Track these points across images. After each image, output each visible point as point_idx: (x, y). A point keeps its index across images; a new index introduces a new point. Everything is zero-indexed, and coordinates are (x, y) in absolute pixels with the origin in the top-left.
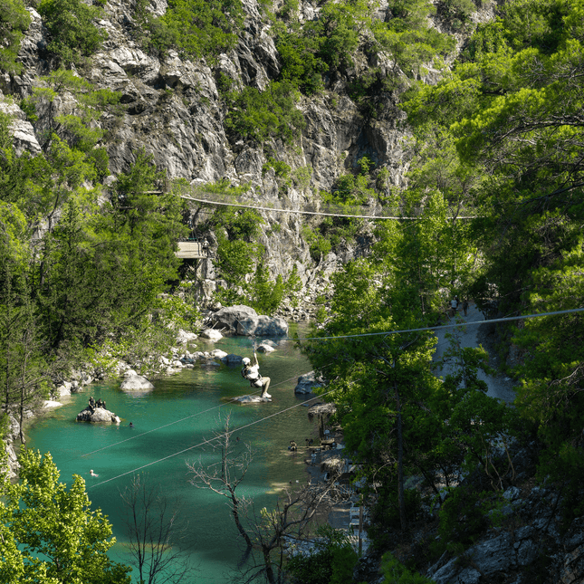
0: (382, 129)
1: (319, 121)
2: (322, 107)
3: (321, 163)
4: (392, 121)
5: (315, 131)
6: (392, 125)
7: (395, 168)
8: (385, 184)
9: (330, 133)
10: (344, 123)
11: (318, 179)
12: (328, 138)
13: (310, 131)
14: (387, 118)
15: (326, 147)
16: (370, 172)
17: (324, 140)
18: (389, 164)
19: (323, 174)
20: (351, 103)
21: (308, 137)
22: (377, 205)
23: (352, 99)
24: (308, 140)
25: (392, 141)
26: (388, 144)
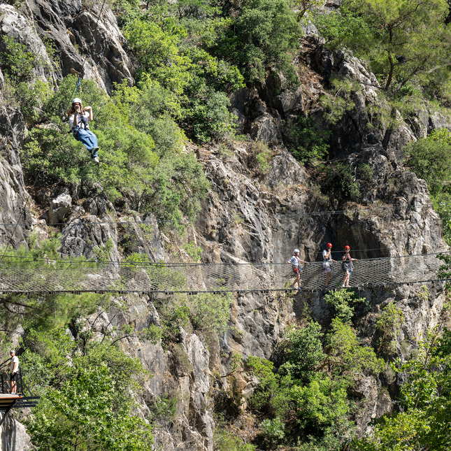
0: (374, 219)
1: (232, 198)
2: (235, 168)
3: (244, 299)
4: (396, 202)
5: (225, 223)
6: (397, 211)
7: (414, 305)
8: (395, 345)
9: (258, 228)
10: (286, 211)
11: (238, 340)
12: (255, 240)
13: (212, 222)
14: (385, 197)
15: (252, 261)
16: (355, 321)
17: (245, 245)
18: (399, 297)
19: (250, 327)
20: (297, 166)
21: (210, 238)
22: (380, 395)
23: (299, 158)
24: (208, 243)
25: (401, 246)
26: (393, 252)
